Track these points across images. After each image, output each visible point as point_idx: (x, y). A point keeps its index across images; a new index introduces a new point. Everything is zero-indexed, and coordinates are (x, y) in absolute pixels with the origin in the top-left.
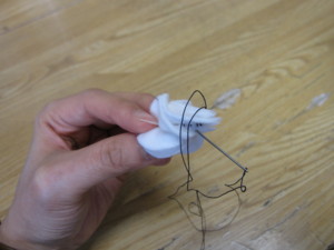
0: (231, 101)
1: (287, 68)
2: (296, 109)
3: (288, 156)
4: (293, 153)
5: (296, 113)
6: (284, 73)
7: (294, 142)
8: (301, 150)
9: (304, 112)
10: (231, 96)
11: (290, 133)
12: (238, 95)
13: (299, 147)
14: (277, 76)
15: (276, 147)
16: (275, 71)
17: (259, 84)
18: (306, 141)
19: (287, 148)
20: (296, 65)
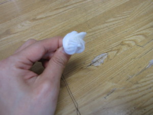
0: (102, 61)
1: (134, 41)
2: (140, 67)
3: (136, 99)
4: (139, 97)
5: (141, 70)
6: (133, 44)
7: (140, 90)
8: (144, 95)
9: (145, 69)
10: (102, 58)
11: (137, 83)
12: (106, 57)
13: (143, 93)
14: (129, 45)
15: (128, 93)
16: (127, 42)
17: (118, 50)
18: (147, 89)
19: (136, 93)
20: (140, 39)
